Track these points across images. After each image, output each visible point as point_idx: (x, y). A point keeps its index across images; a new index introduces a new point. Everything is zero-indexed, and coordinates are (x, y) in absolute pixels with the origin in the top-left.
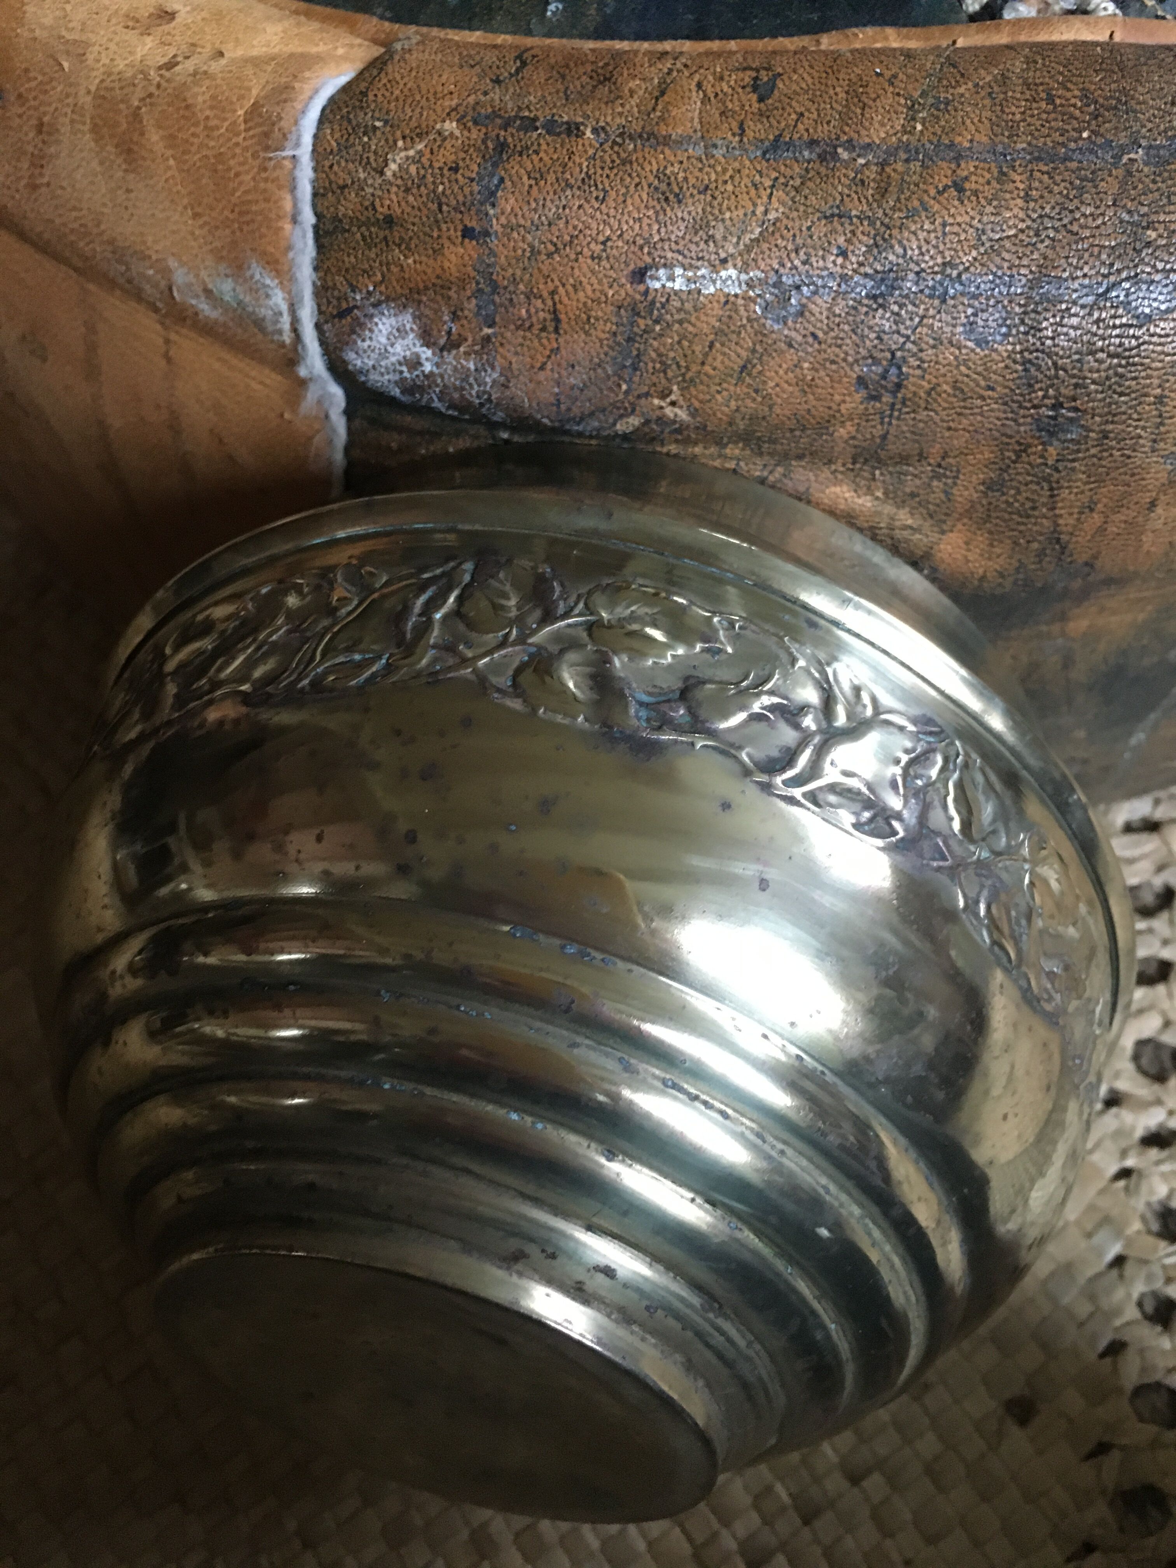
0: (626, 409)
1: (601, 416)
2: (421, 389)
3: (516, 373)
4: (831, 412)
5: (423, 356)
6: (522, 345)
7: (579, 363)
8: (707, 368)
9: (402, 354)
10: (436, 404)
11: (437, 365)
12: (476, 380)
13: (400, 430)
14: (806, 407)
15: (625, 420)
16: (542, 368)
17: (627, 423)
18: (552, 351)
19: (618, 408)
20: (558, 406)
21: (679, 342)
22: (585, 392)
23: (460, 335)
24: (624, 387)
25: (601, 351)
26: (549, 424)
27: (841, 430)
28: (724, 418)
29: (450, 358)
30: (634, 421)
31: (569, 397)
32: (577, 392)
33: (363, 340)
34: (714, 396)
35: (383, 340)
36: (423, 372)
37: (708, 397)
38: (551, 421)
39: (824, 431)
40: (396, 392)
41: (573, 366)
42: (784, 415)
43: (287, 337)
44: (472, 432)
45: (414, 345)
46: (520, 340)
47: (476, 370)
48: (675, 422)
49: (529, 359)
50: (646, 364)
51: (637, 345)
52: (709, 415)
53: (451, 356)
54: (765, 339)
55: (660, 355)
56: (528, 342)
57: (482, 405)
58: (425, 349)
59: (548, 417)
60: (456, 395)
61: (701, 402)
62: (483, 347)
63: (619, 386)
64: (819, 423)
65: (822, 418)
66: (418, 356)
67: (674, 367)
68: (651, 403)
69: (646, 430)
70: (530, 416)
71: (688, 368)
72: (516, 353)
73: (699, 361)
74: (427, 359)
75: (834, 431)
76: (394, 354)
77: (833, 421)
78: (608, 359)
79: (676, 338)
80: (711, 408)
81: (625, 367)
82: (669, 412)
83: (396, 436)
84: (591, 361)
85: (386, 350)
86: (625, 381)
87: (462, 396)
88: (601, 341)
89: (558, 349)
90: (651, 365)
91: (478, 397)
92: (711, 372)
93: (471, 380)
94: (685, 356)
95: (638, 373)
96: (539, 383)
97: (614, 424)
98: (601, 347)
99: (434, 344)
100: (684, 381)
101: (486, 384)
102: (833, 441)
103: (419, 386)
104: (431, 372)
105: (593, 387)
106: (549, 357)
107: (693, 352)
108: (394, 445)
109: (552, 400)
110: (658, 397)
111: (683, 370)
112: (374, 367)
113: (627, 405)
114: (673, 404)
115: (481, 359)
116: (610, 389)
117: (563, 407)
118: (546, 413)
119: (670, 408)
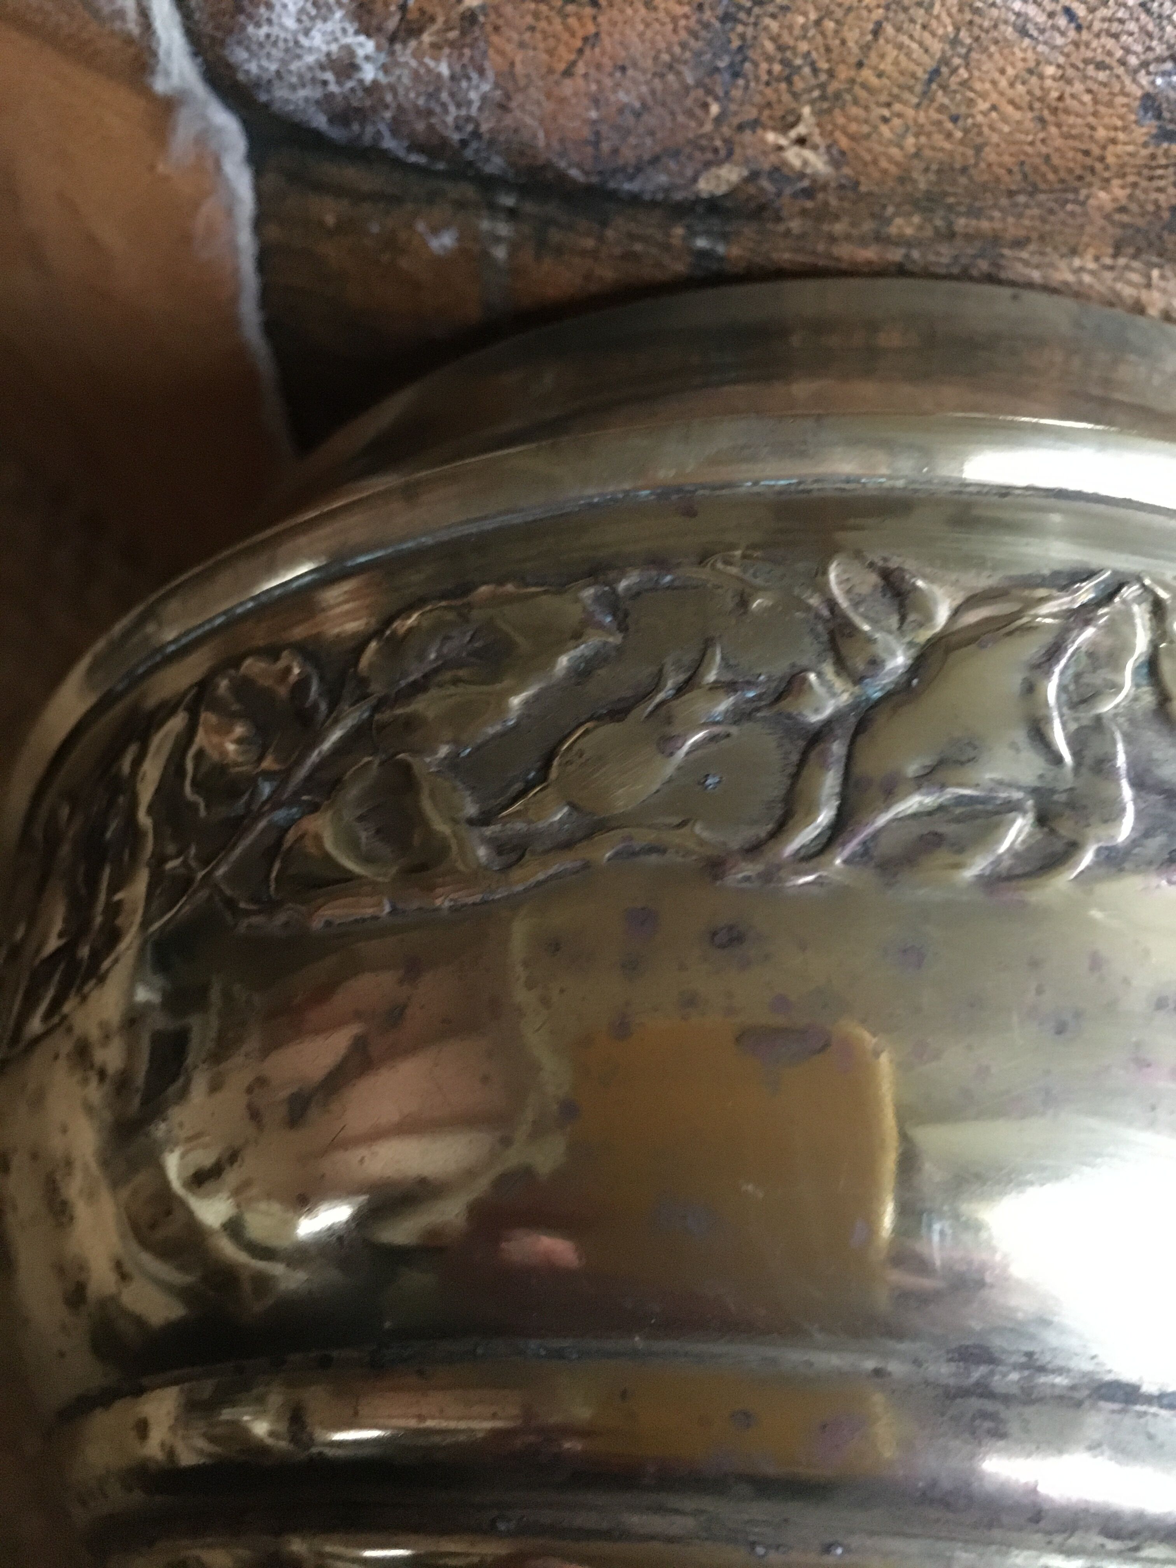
0: (716, 151)
1: (673, 165)
2: (361, 114)
3: (522, 82)
4: (1088, 161)
5: (360, 53)
6: (532, 29)
7: (635, 65)
8: (867, 74)
9: (324, 48)
10: (389, 143)
11: (385, 69)
12: (452, 95)
13: (339, 191)
14: (1044, 150)
15: (714, 170)
16: (568, 73)
17: (718, 177)
18: (586, 39)
19: (702, 149)
20: (597, 144)
21: (818, 23)
22: (646, 117)
23: (422, 11)
24: (715, 109)
25: (675, 39)
26: (582, 179)
27: (1102, 195)
28: (892, 169)
29: (405, 54)
30: (731, 174)
31: (616, 128)
32: (630, 120)
33: (258, 25)
34: (875, 128)
35: (290, 23)
36: (361, 81)
37: (866, 129)
38: (586, 173)
39: (1071, 196)
40: (320, 121)
41: (623, 69)
42: (1001, 165)
43: (130, 24)
45: (344, 31)
46: (529, 20)
47: (453, 77)
48: (802, 175)
49: (545, 57)
50: (756, 65)
51: (740, 28)
52: (865, 164)
53: (409, 51)
54: (977, 20)
55: (781, 48)
56: (543, 24)
57: (464, 143)
58: (362, 38)
59: (579, 166)
60: (420, 126)
61: (852, 137)
62: (463, 34)
63: (705, 106)
64: (1062, 181)
65: (1070, 171)
66: (349, 51)
67: (807, 70)
68: (763, 141)
69: (752, 190)
70: (548, 166)
71: (831, 73)
72: (522, 45)
73: (853, 60)
74: (367, 58)
75: (1088, 197)
76: (310, 50)
77: (1089, 178)
78: (688, 55)
79: (813, 16)
80: (869, 151)
81: (717, 69)
82: (794, 156)
84: (656, 58)
85: (297, 42)
86: (717, 99)
87: (431, 127)
88: (674, 19)
89: (597, 35)
90: (764, 66)
91: (458, 128)
92: (874, 81)
93: (444, 96)
94: (828, 50)
95: (741, 82)
96: (562, 101)
97: (695, 179)
98: (675, 30)
99: (379, 29)
100: (823, 97)
101: (469, 103)
102: (1085, 214)
103: (358, 110)
104: (375, 82)
105: (659, 110)
106: (580, 51)
107: (843, 42)
108: (330, 220)
109: (587, 133)
110: (774, 129)
111: (823, 77)
112: (278, 73)
113: (718, 143)
114: (801, 141)
115: (461, 55)
116: (690, 113)
117: (605, 146)
118: (575, 157)
119: (796, 149)
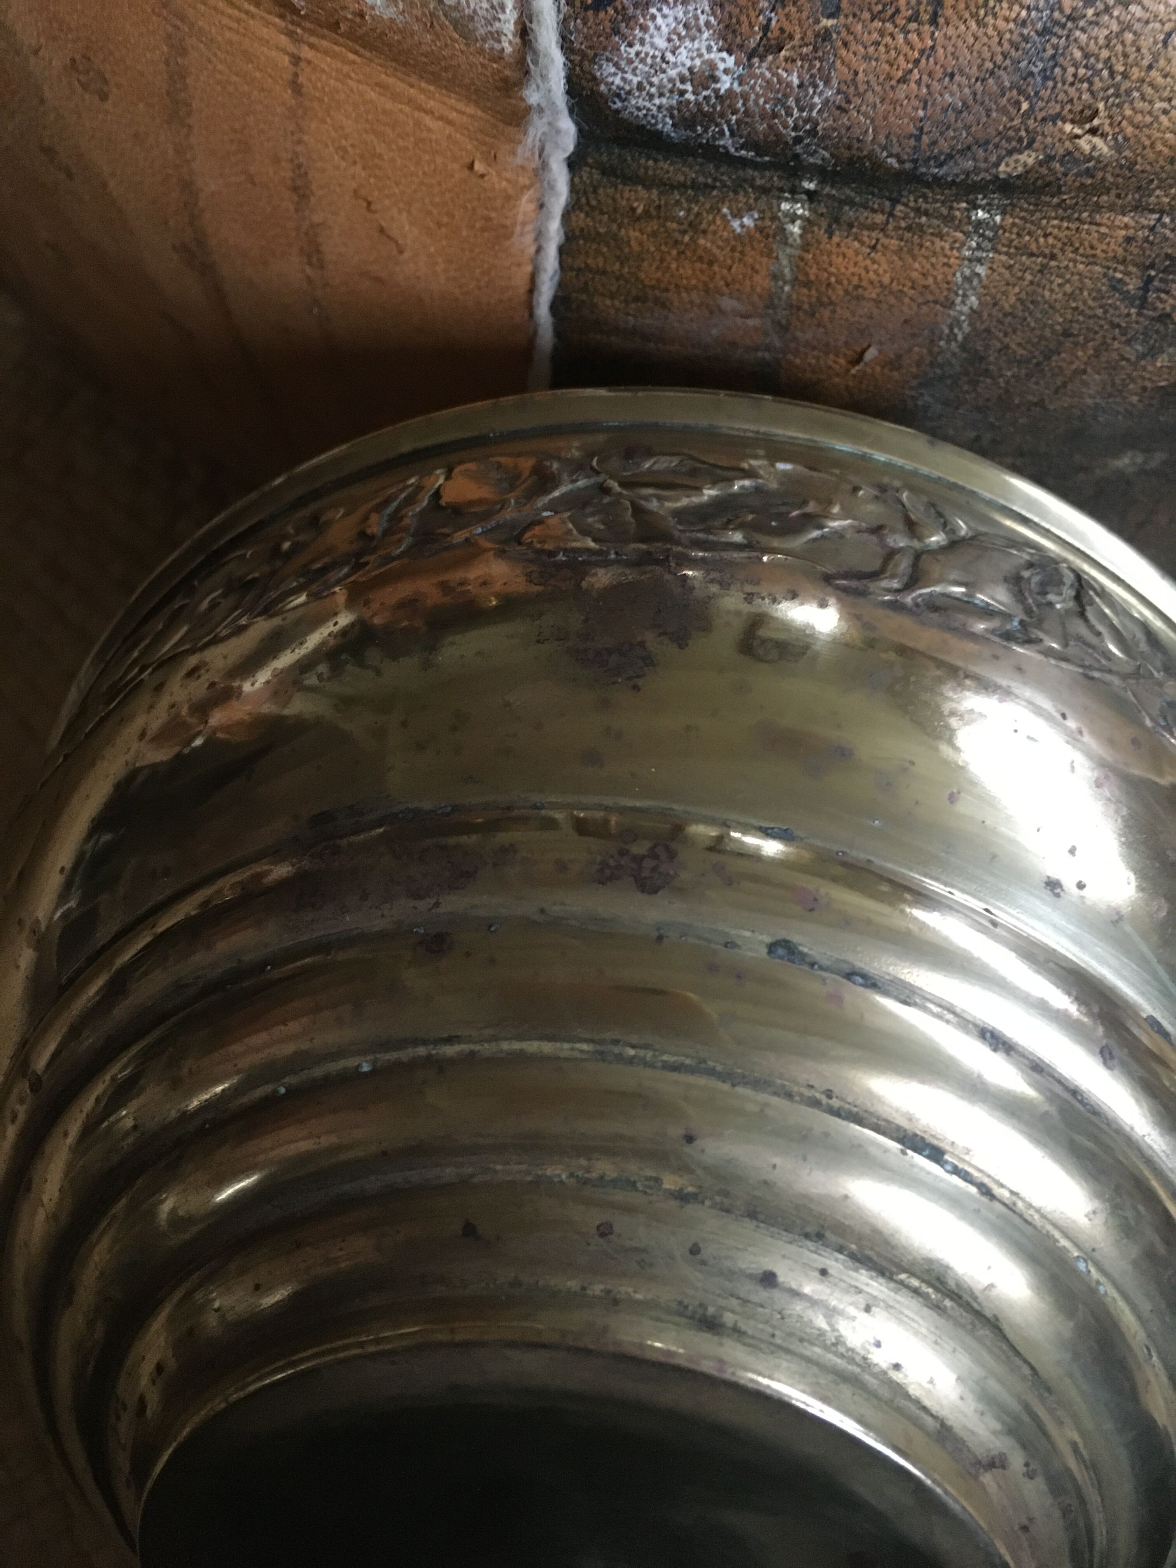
0: (1020, 140)
1: (981, 153)
2: (709, 118)
3: (862, 88)
5: (721, 66)
6: (878, 44)
7: (962, 72)
8: (1154, 73)
9: (688, 63)
10: (727, 141)
11: (741, 80)
12: (797, 101)
15: (1016, 156)
16: (903, 80)
17: (1017, 161)
18: (922, 52)
19: (1009, 140)
20: (918, 138)
21: (1119, 34)
22: (965, 114)
23: (782, 30)
24: (1025, 106)
25: (999, 49)
26: (897, 166)
28: (1166, 151)
29: (762, 69)
30: (1028, 158)
31: (937, 124)
32: (950, 116)
33: (630, 45)
34: (1157, 118)
35: (661, 43)
36: (716, 91)
37: (1148, 119)
38: (901, 161)
40: (666, 125)
41: (952, 76)
43: (508, 44)
44: (759, 182)
45: (709, 49)
46: (875, 36)
47: (800, 86)
48: (1090, 158)
49: (886, 67)
50: (1064, 70)
51: (1054, 40)
52: (1144, 148)
53: (764, 65)
55: (1086, 56)
56: (888, 39)
57: (798, 140)
58: (724, 55)
59: (898, 157)
60: (762, 127)
61: (1137, 127)
62: (816, 50)
63: (1018, 104)
66: (712, 66)
67: (1105, 73)
68: (1061, 131)
69: (1044, 171)
70: (871, 156)
71: (1125, 76)
72: (867, 58)
73: (1145, 63)
74: (726, 71)
76: (675, 65)
78: (1008, 62)
79: (1115, 27)
80: (1149, 137)
81: (1031, 74)
82: (1085, 144)
83: (642, 192)
84: (980, 67)
85: (663, 58)
86: (1028, 98)
87: (771, 127)
88: (1000, 35)
89: (933, 48)
90: (1071, 70)
91: (795, 128)
92: (1160, 80)
93: (791, 102)
94: (1126, 55)
95: (1050, 84)
96: (894, 103)
97: (997, 165)
98: (1000, 43)
99: (741, 47)
100: (1117, 95)
101: (812, 107)
103: (705, 115)
104: (730, 91)
105: (977, 108)
106: (917, 62)
107: (1138, 50)
109: (912, 129)
110: (1073, 122)
111: (1119, 78)
112: (640, 87)
113: (1023, 133)
114: (1093, 131)
115: (811, 67)
116: (1003, 110)
117: (925, 139)
118: (896, 149)
119: (1088, 137)
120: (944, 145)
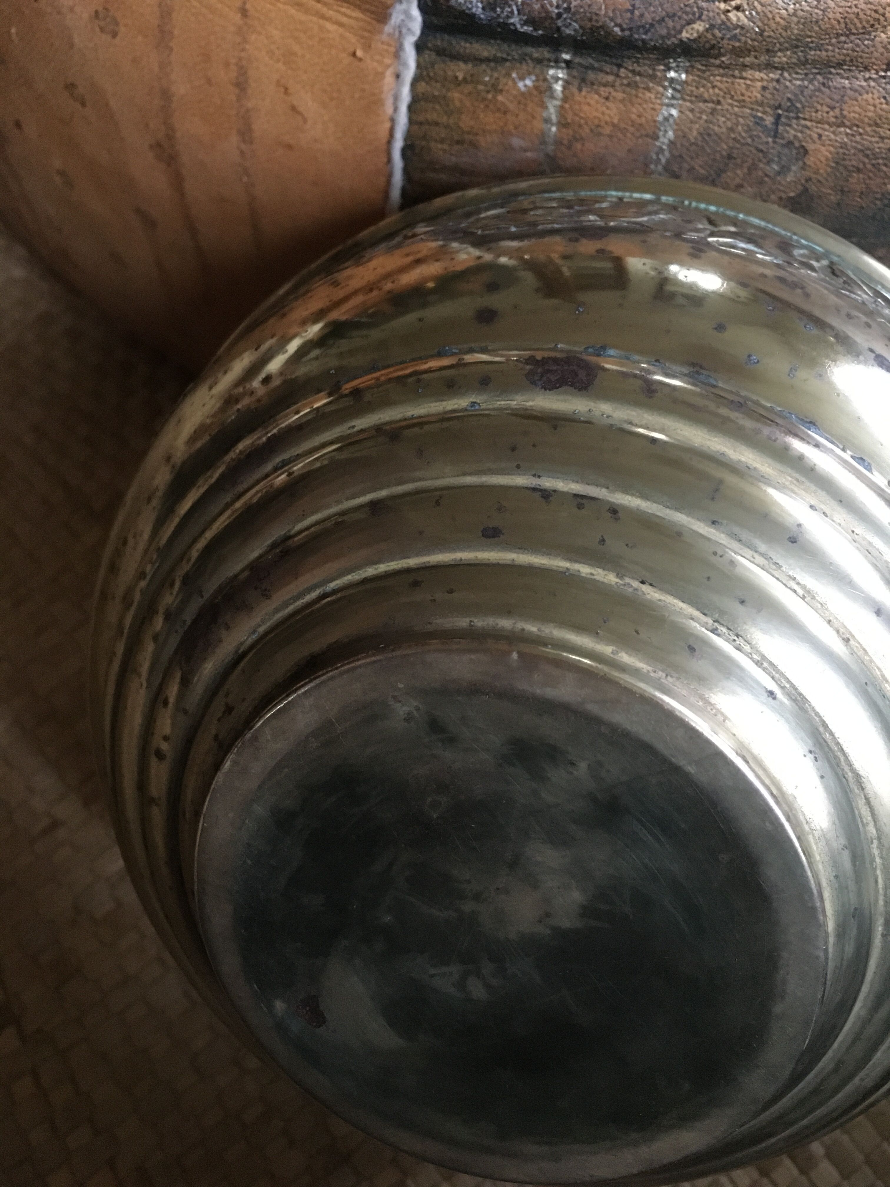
0: (694, 14)
1: (670, 23)
4: (877, 16)
10: (515, 20)
13: (468, 58)
14: (856, 10)
15: (691, 25)
17: (693, 29)
19: (687, 13)
20: (632, 12)
26: (620, 33)
27: (882, 34)
28: (782, 21)
30: (700, 26)
38: (622, 30)
39: (867, 37)
40: (478, 9)
42: (835, 19)
44: (536, 55)
48: (737, 26)
52: (769, 19)
57: (559, 15)
59: (620, 26)
60: (537, 7)
61: (764, 5)
64: (864, 27)
65: (868, 22)
68: (719, 8)
69: (709, 36)
70: (604, 26)
75: (875, 37)
77: (877, 26)
80: (771, 12)
82: (733, 17)
83: (462, 64)
87: (541, 7)
91: (557, 6)
97: (680, 32)
102: (874, 46)
108: (460, 76)
109: (627, 6)
113: (696, 9)
114: (737, 8)
117: (637, 13)
118: (619, 21)
119: (735, 12)
120: (648, 18)
